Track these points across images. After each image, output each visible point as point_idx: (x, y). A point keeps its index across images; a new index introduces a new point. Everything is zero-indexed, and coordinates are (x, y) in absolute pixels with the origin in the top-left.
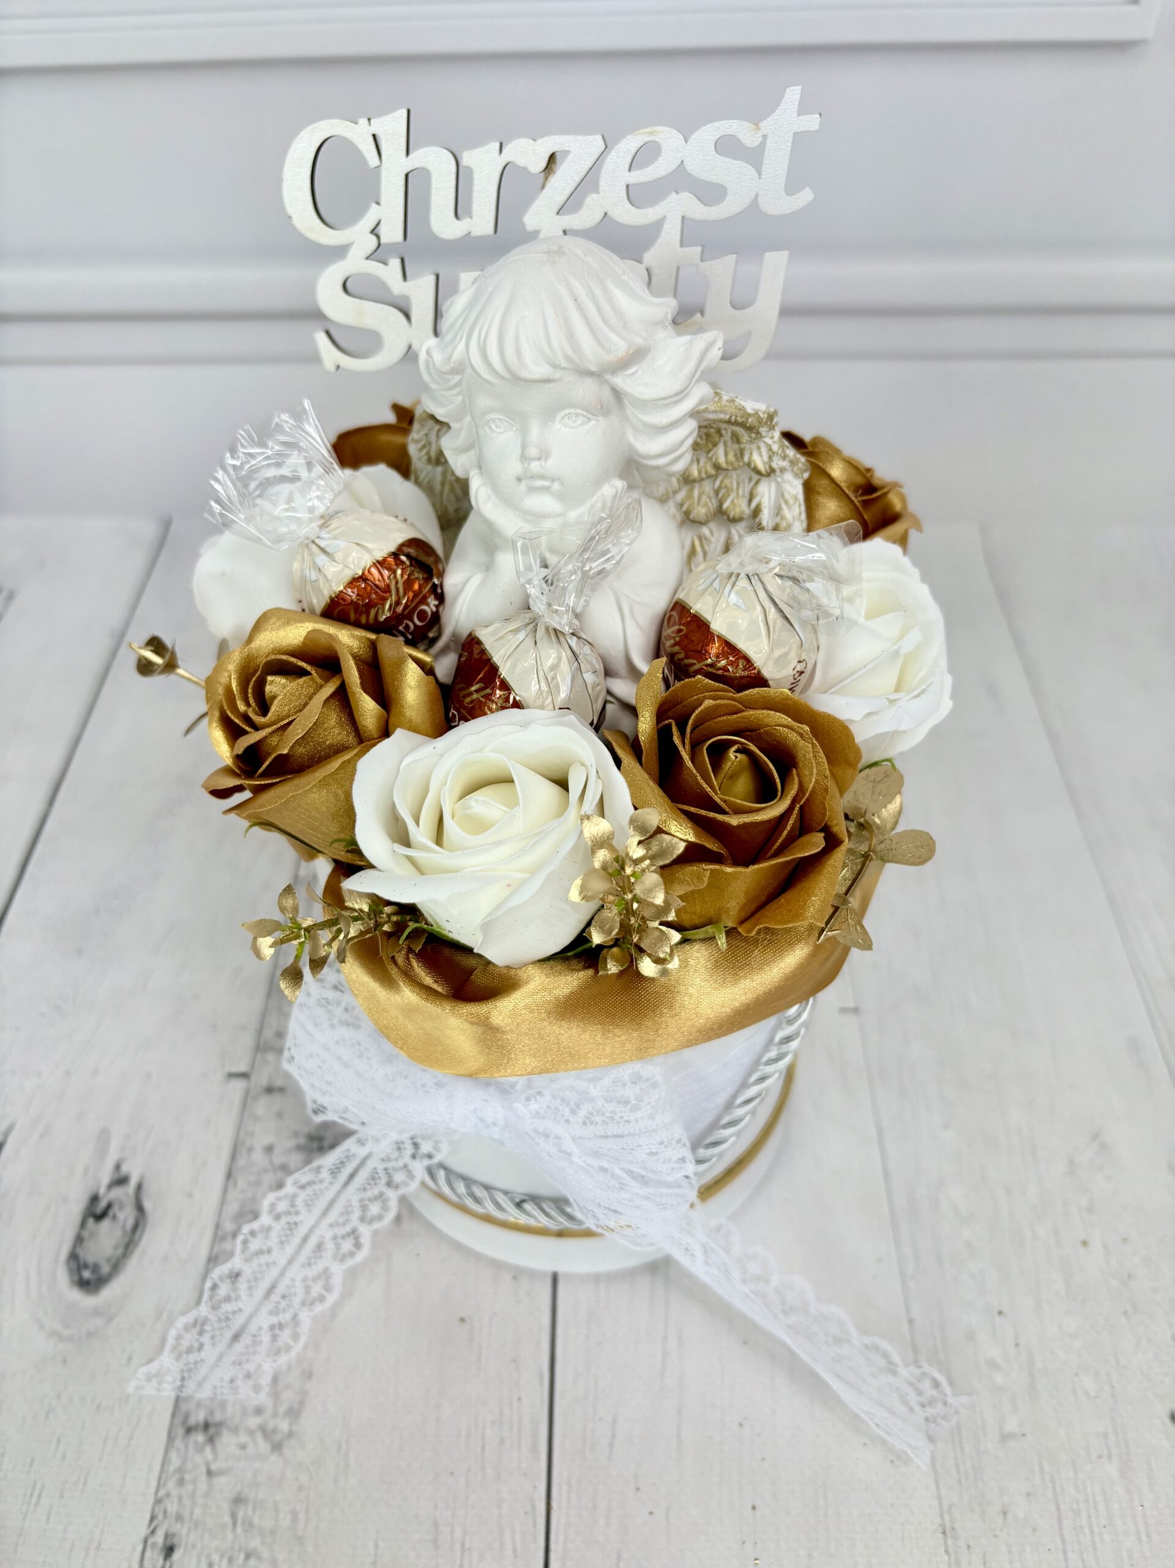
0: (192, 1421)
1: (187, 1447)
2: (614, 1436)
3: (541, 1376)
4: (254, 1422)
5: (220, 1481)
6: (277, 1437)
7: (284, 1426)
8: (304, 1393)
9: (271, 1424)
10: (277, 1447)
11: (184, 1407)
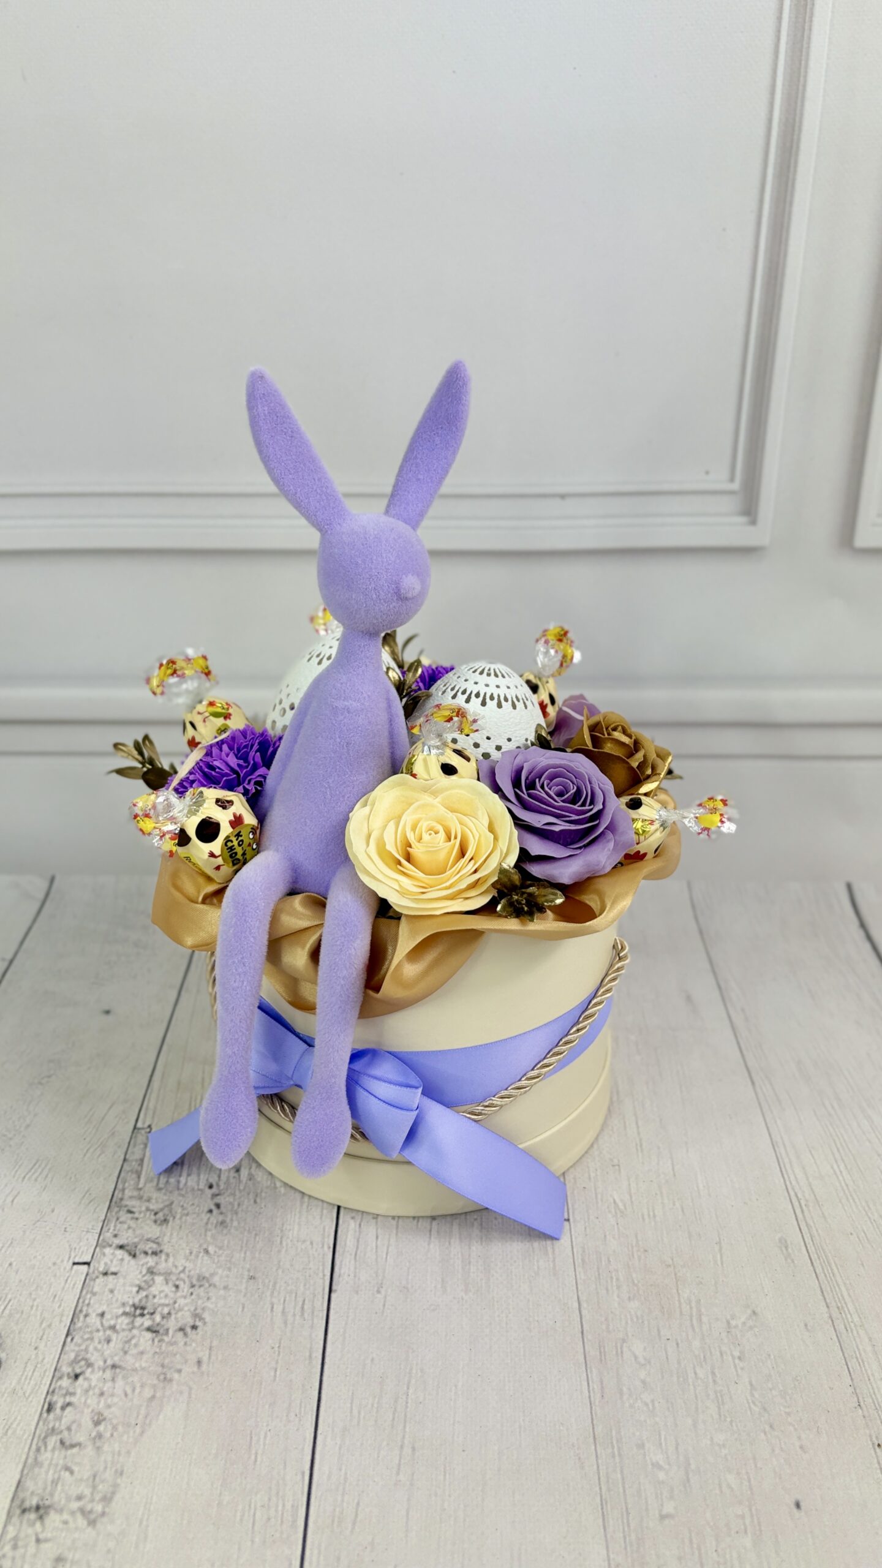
0: (27, 1504)
1: (21, 1522)
2: (356, 1515)
3: (303, 1473)
4: (75, 1505)
5: (44, 1546)
6: (92, 1517)
7: (99, 1508)
8: (116, 1486)
9: (89, 1507)
10: (92, 1523)
11: (21, 1495)
